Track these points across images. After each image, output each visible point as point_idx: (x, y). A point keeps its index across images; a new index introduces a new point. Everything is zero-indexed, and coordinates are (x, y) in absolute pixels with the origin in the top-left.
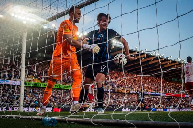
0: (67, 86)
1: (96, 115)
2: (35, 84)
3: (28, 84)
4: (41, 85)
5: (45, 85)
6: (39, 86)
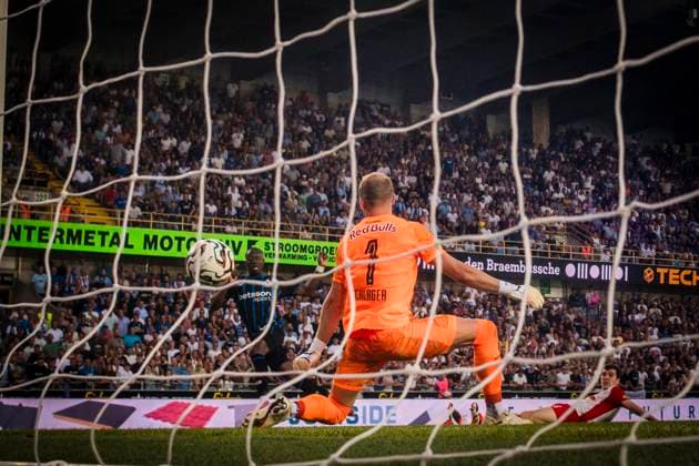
0: (303, 249)
1: (509, 453)
2: (74, 237)
3: (29, 238)
4: (116, 240)
5: (147, 237)
6: (106, 249)
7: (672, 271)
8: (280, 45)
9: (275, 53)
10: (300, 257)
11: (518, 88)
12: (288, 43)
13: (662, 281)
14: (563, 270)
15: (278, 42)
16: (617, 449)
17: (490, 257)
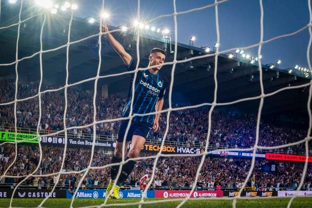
7: (150, 146)
8: (17, 61)
9: (15, 64)
10: (20, 139)
11: (98, 77)
12: (19, 60)
13: (147, 149)
14: (112, 145)
15: (17, 60)
16: (138, 205)
17: (87, 140)
